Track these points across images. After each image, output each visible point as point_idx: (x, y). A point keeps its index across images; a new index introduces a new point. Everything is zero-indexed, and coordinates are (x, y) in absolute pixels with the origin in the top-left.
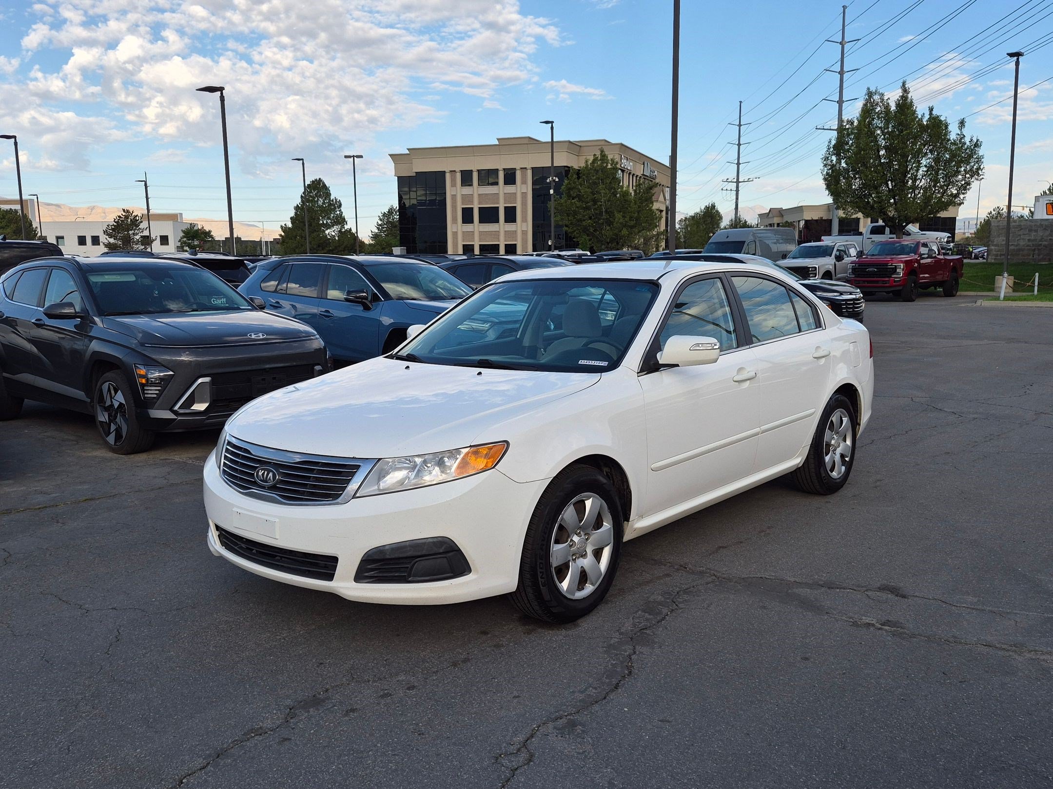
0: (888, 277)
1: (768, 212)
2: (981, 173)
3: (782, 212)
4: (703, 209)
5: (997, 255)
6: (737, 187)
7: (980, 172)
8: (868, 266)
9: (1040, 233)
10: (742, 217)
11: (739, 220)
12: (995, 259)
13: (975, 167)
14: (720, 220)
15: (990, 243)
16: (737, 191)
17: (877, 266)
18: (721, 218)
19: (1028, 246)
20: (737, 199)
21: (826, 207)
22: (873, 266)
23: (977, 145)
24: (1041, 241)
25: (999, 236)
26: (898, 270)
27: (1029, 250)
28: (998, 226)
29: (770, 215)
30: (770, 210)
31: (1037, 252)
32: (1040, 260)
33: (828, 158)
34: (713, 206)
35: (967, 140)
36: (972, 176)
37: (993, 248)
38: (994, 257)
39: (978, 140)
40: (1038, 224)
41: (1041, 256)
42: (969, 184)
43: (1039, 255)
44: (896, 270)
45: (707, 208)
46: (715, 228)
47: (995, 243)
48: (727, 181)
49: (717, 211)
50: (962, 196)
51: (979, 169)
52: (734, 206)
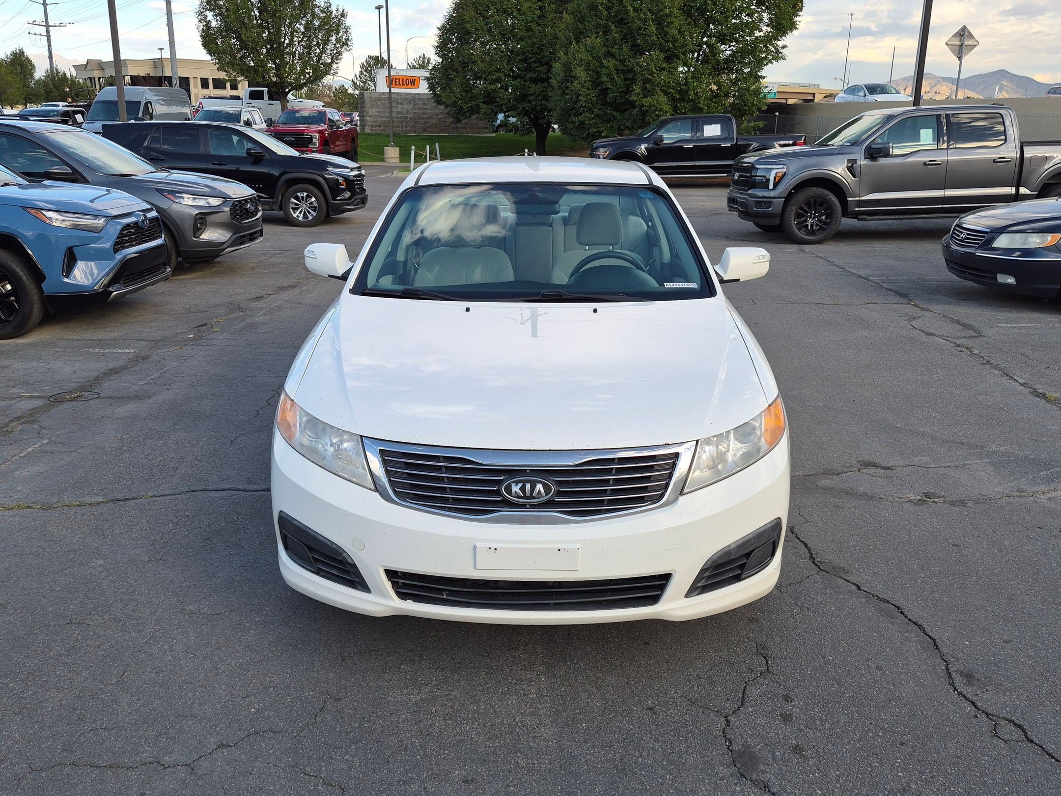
0: (306, 147)
1: (85, 63)
2: (350, 44)
3: (101, 65)
4: (9, 55)
5: (372, 126)
6: (48, 32)
7: (349, 42)
8: (285, 135)
9: (406, 106)
10: (59, 67)
11: (57, 71)
12: (371, 130)
13: (344, 37)
14: (32, 69)
15: (365, 114)
16: (48, 36)
17: (294, 135)
18: (33, 67)
19: (396, 118)
20: (49, 46)
21: (151, 63)
22: (290, 135)
23: (343, 15)
24: (407, 113)
25: (372, 107)
26: (314, 140)
27: (398, 121)
28: (370, 97)
29: (89, 67)
30: (88, 62)
31: (404, 124)
32: (408, 132)
33: (202, 13)
34: (22, 52)
35: (333, 8)
36: (342, 47)
37: (368, 118)
38: (370, 128)
39: (343, 10)
40: (403, 97)
41: (408, 128)
42: (340, 53)
43: (406, 127)
44: (312, 141)
45: (14, 54)
46: (27, 79)
47: (370, 114)
48: (34, 23)
49: (27, 59)
50: (334, 66)
51: (347, 39)
52: (47, 54)
